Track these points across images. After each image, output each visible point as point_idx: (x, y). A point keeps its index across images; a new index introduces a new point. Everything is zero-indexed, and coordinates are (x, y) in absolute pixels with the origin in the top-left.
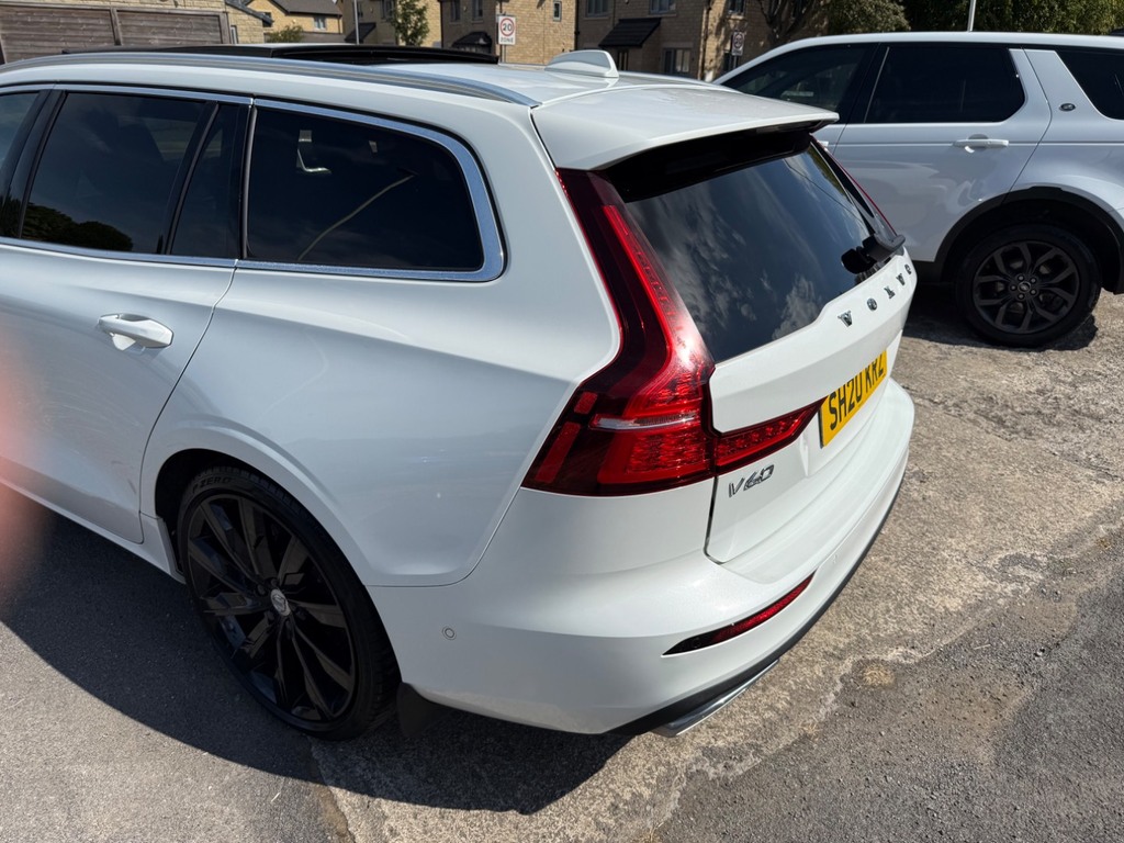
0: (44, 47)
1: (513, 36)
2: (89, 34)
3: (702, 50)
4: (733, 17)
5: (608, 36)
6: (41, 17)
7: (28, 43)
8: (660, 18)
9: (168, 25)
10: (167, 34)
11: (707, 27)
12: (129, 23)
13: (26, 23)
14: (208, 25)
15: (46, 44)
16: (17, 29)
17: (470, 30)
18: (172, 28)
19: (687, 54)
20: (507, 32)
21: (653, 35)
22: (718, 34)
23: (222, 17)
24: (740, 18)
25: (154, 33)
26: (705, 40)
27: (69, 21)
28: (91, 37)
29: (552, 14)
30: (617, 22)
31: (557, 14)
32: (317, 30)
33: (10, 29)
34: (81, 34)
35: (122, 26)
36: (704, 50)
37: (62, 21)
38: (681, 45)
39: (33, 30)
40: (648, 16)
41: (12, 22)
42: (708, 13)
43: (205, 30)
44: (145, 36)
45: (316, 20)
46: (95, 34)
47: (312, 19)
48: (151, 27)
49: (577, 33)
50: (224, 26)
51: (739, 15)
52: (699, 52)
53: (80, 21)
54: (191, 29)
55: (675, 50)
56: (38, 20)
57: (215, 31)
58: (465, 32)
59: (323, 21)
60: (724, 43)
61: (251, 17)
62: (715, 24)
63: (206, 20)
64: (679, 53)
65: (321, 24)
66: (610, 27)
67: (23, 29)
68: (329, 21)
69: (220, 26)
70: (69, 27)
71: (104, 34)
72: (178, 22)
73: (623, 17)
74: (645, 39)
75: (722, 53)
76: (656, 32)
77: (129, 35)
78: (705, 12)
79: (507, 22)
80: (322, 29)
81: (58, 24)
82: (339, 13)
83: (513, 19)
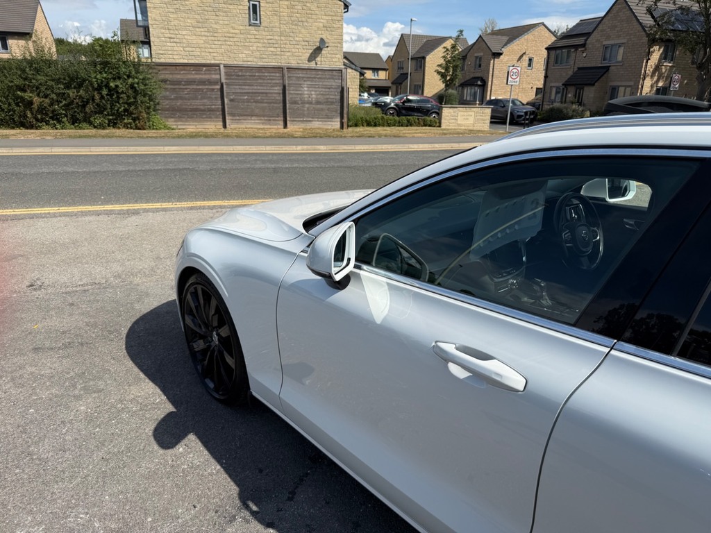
0: (245, 89)
1: (518, 79)
2: (269, 81)
3: (640, 86)
4: (665, 64)
5: (569, 79)
6: (246, 72)
7: (238, 87)
8: (610, 66)
9: (313, 76)
10: (312, 81)
11: (645, 71)
12: (292, 75)
13: (238, 76)
14: (335, 76)
15: (247, 87)
16: (233, 79)
17: (472, 76)
18: (315, 78)
19: (628, 90)
20: (514, 77)
21: (603, 77)
22: (652, 77)
23: (343, 71)
24: (670, 65)
25: (305, 81)
26: (644, 80)
27: (261, 74)
28: (270, 83)
29: (527, 65)
30: (576, 69)
31: (530, 65)
32: (373, 78)
33: (230, 79)
34: (265, 81)
35: (289, 77)
36: (642, 87)
37: (257, 74)
38: (624, 84)
39: (241, 79)
40: (600, 65)
41: (231, 75)
42: (647, 62)
43: (333, 78)
44: (300, 83)
45: (373, 72)
46: (274, 81)
47: (371, 72)
48: (303, 77)
49: (546, 77)
50: (344, 75)
51: (670, 63)
52: (638, 88)
53: (266, 74)
54: (324, 78)
55: (619, 87)
56: (244, 74)
57: (339, 79)
58: (468, 78)
59: (377, 73)
60: (657, 81)
61: (353, 71)
62: (652, 69)
63: (335, 73)
64: (621, 89)
65: (376, 74)
66: (570, 73)
67: (236, 79)
68: (380, 72)
69: (342, 76)
70: (260, 78)
71: (278, 81)
72: (318, 75)
73: (581, 66)
74: (597, 80)
75: (655, 89)
76: (605, 75)
77: (291, 82)
78: (645, 61)
79: (515, 71)
80: (376, 77)
81: (255, 76)
82: (387, 67)
83: (518, 68)
